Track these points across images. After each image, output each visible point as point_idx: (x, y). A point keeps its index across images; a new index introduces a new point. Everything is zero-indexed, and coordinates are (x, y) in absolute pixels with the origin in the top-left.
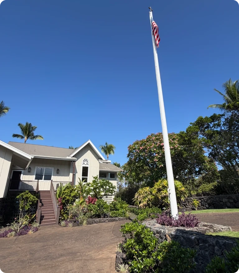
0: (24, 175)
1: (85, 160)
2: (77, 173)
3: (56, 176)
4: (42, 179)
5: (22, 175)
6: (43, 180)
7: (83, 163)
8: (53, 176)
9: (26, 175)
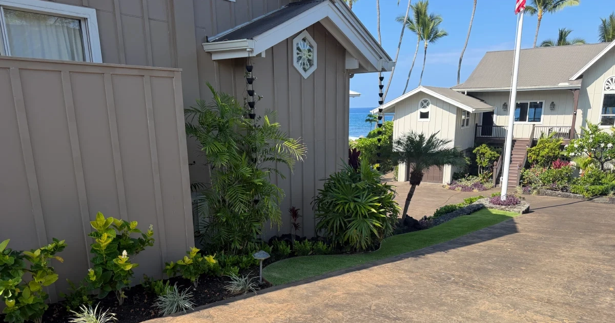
0: (497, 115)
1: (608, 82)
2: (590, 108)
3: (549, 115)
4: (525, 121)
5: (495, 116)
6: (527, 122)
7: (607, 86)
8: (544, 114)
9: (500, 115)
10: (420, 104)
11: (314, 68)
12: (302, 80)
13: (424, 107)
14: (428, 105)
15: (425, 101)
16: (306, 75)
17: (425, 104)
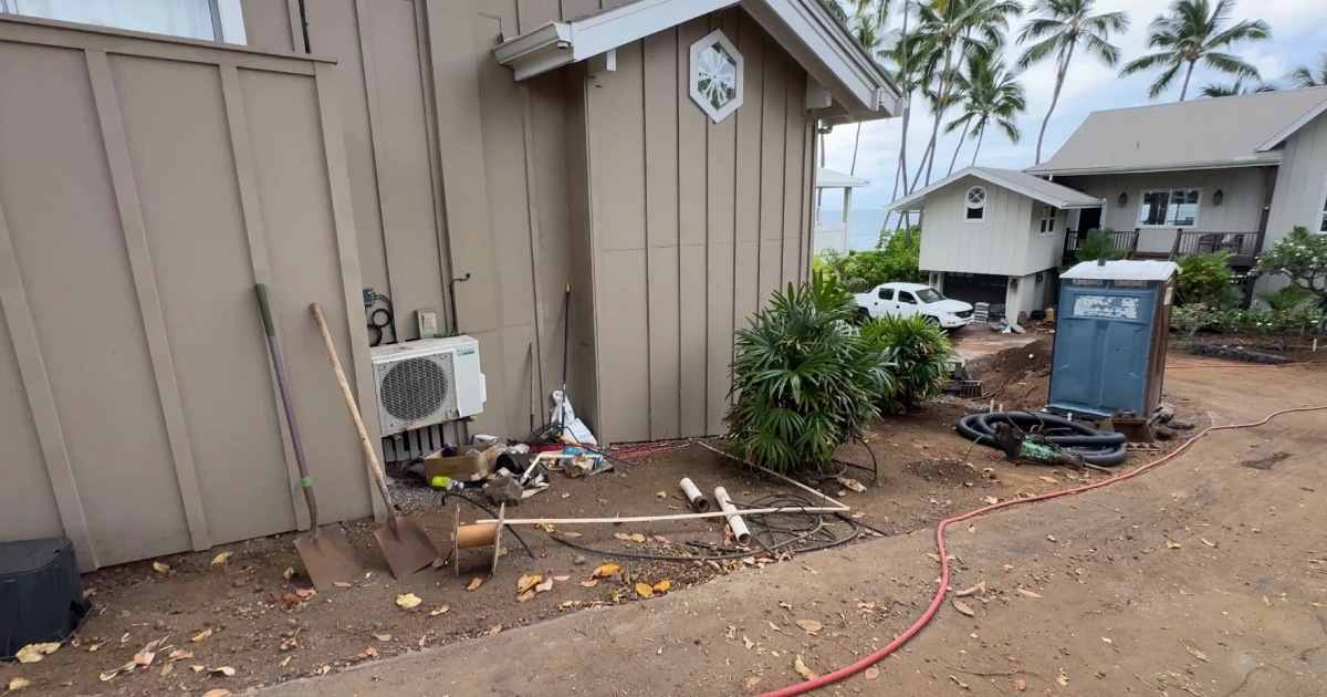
4: (1162, 223)
5: (1103, 216)
8: (1200, 212)
10: (968, 193)
11: (738, 102)
12: (710, 122)
13: (976, 201)
14: (982, 196)
15: (977, 191)
16: (717, 116)
17: (977, 196)
